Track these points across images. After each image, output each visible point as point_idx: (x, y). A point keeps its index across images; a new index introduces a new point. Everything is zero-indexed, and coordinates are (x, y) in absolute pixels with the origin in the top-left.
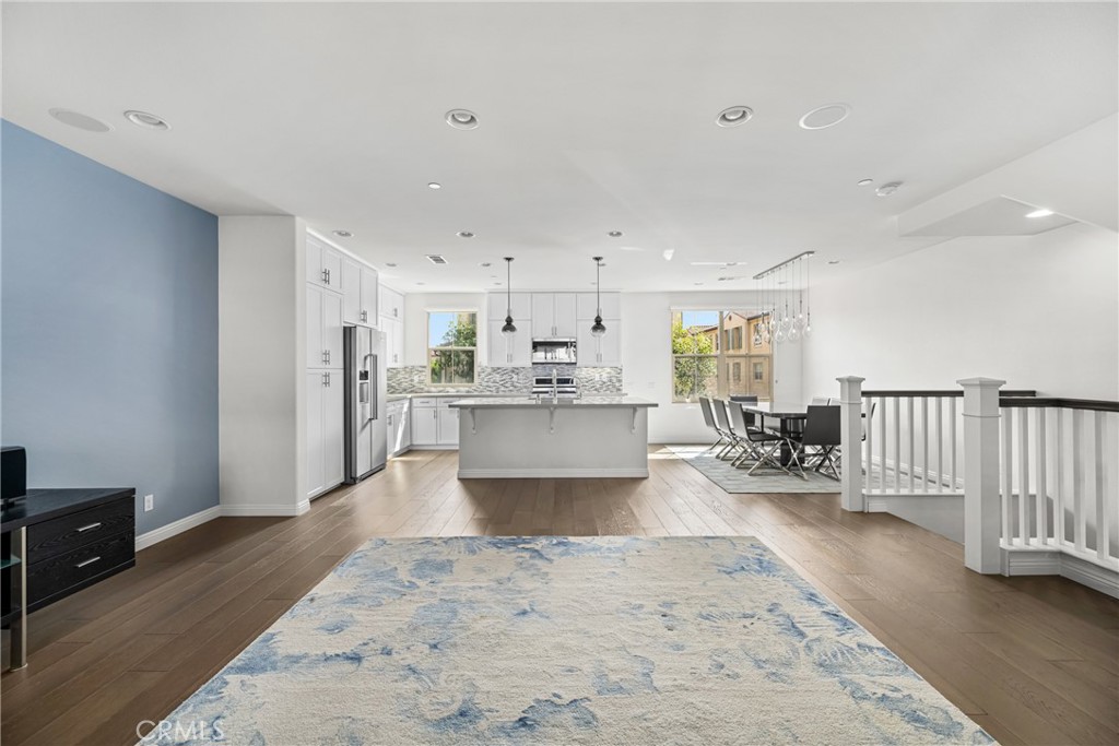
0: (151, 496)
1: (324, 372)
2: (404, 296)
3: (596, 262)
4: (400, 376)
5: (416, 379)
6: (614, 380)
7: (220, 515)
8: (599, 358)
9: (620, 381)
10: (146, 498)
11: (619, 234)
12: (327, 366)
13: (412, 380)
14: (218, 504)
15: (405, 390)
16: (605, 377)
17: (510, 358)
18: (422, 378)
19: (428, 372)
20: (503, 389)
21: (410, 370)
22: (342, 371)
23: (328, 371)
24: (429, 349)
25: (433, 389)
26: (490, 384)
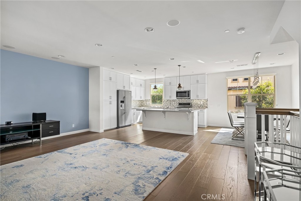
0: (74, 125)
1: (110, 101)
2: (145, 81)
3: (179, 67)
4: (144, 102)
5: (148, 103)
6: (205, 104)
7: (89, 131)
8: (198, 96)
9: (207, 104)
10: (73, 125)
11: (173, 59)
12: (111, 99)
13: (147, 103)
14: (89, 128)
15: (145, 106)
16: (202, 103)
17: (170, 97)
18: (149, 103)
19: (151, 101)
20: (170, 106)
21: (146, 101)
22: (116, 101)
23: (111, 101)
24: (151, 95)
25: (152, 106)
26: (166, 105)
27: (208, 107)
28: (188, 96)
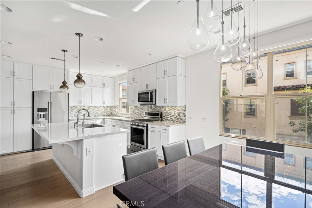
1: (11, 109)
2: (114, 78)
4: (113, 109)
12: (14, 107)
16: (177, 113)
17: (133, 102)
19: (119, 108)
27: (186, 120)
28: (152, 100)
